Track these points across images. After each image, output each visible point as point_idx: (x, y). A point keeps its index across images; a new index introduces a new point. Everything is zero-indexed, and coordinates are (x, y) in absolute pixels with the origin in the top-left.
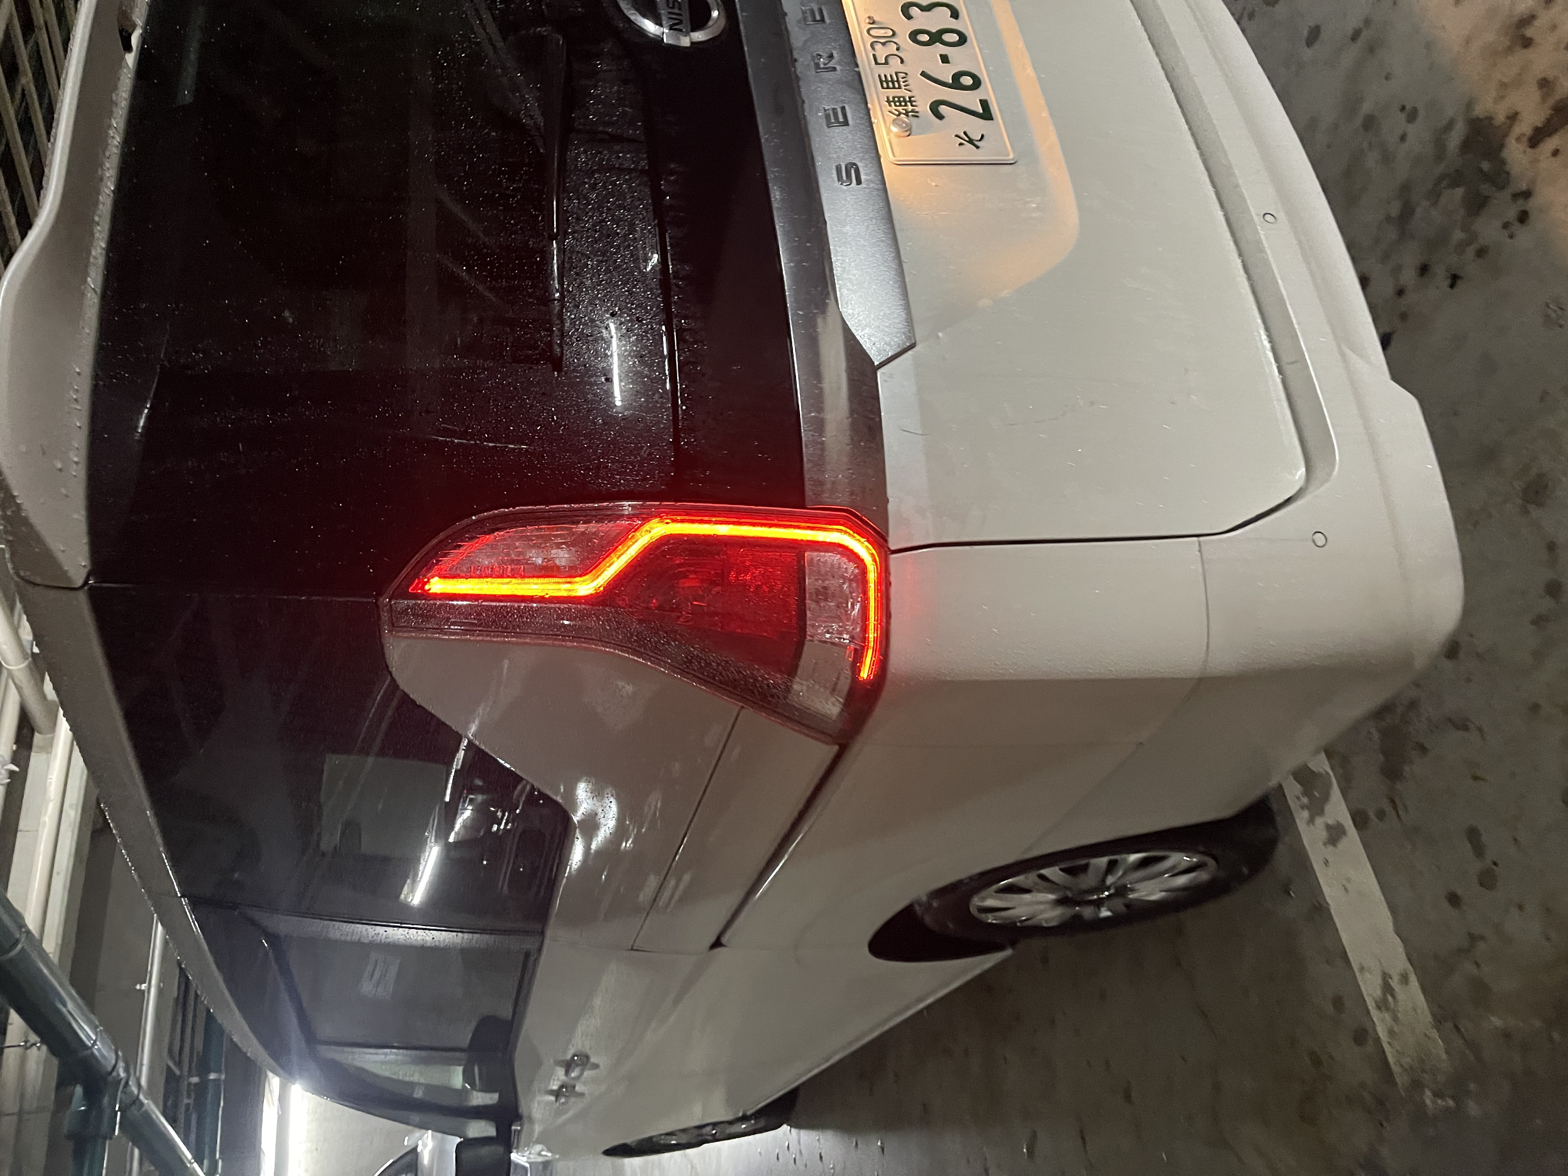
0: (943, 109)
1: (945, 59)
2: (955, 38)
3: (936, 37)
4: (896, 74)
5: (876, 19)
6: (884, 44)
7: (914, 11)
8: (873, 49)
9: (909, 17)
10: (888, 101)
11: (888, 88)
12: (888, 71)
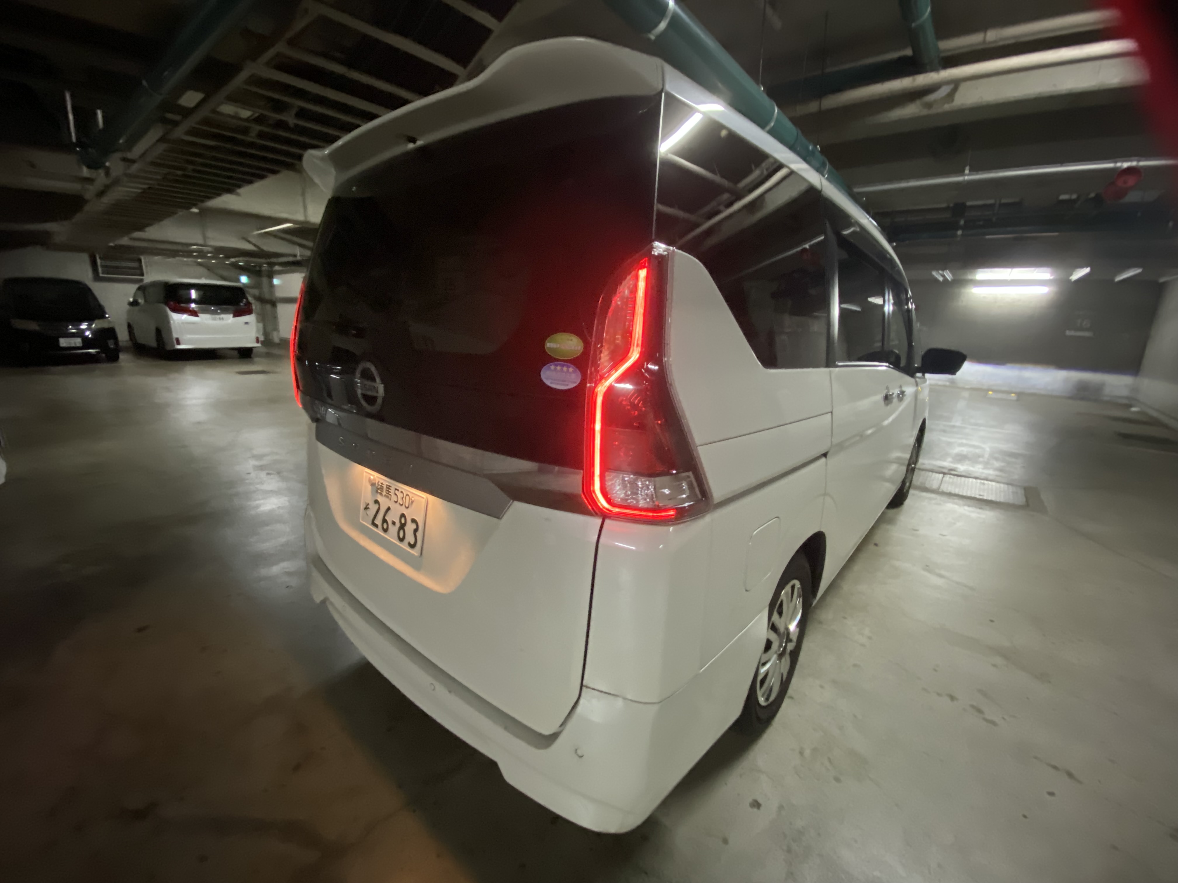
0: (377, 506)
1: (394, 523)
2: (401, 536)
3: (402, 527)
4: (391, 495)
5: (414, 504)
6: (402, 498)
7: (414, 526)
8: (402, 492)
9: (413, 521)
10: (382, 483)
11: (387, 488)
12: (392, 493)
